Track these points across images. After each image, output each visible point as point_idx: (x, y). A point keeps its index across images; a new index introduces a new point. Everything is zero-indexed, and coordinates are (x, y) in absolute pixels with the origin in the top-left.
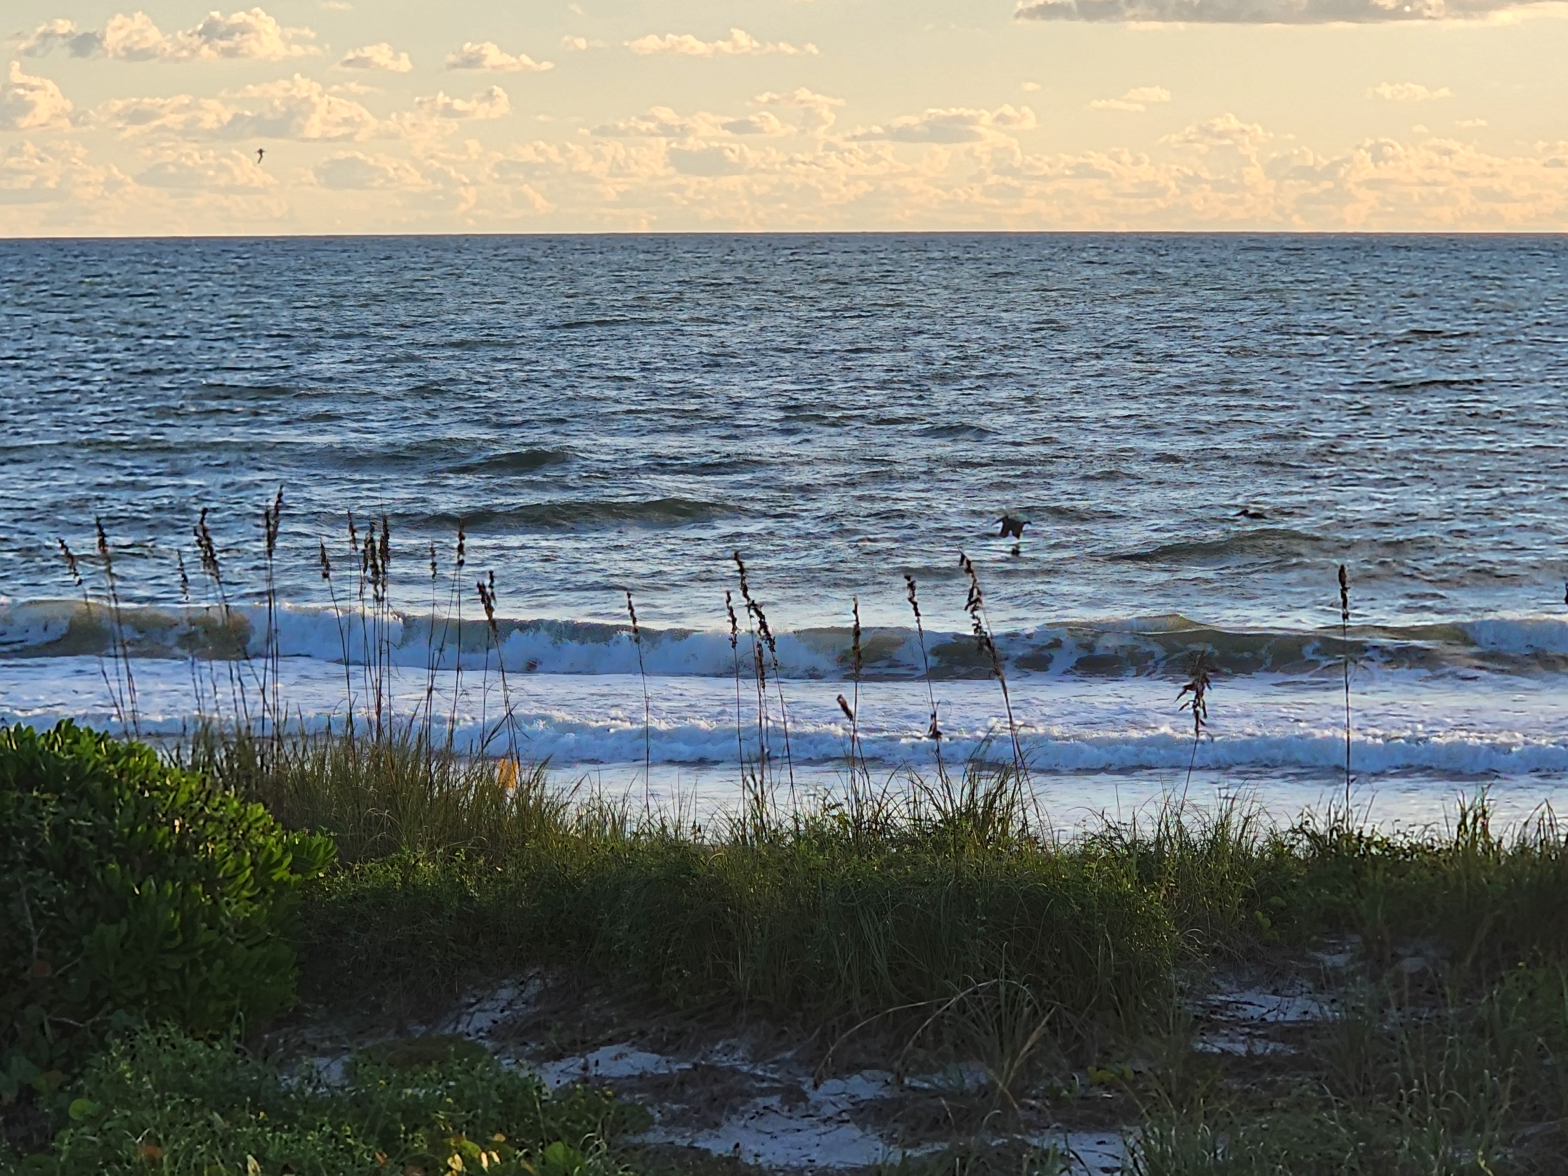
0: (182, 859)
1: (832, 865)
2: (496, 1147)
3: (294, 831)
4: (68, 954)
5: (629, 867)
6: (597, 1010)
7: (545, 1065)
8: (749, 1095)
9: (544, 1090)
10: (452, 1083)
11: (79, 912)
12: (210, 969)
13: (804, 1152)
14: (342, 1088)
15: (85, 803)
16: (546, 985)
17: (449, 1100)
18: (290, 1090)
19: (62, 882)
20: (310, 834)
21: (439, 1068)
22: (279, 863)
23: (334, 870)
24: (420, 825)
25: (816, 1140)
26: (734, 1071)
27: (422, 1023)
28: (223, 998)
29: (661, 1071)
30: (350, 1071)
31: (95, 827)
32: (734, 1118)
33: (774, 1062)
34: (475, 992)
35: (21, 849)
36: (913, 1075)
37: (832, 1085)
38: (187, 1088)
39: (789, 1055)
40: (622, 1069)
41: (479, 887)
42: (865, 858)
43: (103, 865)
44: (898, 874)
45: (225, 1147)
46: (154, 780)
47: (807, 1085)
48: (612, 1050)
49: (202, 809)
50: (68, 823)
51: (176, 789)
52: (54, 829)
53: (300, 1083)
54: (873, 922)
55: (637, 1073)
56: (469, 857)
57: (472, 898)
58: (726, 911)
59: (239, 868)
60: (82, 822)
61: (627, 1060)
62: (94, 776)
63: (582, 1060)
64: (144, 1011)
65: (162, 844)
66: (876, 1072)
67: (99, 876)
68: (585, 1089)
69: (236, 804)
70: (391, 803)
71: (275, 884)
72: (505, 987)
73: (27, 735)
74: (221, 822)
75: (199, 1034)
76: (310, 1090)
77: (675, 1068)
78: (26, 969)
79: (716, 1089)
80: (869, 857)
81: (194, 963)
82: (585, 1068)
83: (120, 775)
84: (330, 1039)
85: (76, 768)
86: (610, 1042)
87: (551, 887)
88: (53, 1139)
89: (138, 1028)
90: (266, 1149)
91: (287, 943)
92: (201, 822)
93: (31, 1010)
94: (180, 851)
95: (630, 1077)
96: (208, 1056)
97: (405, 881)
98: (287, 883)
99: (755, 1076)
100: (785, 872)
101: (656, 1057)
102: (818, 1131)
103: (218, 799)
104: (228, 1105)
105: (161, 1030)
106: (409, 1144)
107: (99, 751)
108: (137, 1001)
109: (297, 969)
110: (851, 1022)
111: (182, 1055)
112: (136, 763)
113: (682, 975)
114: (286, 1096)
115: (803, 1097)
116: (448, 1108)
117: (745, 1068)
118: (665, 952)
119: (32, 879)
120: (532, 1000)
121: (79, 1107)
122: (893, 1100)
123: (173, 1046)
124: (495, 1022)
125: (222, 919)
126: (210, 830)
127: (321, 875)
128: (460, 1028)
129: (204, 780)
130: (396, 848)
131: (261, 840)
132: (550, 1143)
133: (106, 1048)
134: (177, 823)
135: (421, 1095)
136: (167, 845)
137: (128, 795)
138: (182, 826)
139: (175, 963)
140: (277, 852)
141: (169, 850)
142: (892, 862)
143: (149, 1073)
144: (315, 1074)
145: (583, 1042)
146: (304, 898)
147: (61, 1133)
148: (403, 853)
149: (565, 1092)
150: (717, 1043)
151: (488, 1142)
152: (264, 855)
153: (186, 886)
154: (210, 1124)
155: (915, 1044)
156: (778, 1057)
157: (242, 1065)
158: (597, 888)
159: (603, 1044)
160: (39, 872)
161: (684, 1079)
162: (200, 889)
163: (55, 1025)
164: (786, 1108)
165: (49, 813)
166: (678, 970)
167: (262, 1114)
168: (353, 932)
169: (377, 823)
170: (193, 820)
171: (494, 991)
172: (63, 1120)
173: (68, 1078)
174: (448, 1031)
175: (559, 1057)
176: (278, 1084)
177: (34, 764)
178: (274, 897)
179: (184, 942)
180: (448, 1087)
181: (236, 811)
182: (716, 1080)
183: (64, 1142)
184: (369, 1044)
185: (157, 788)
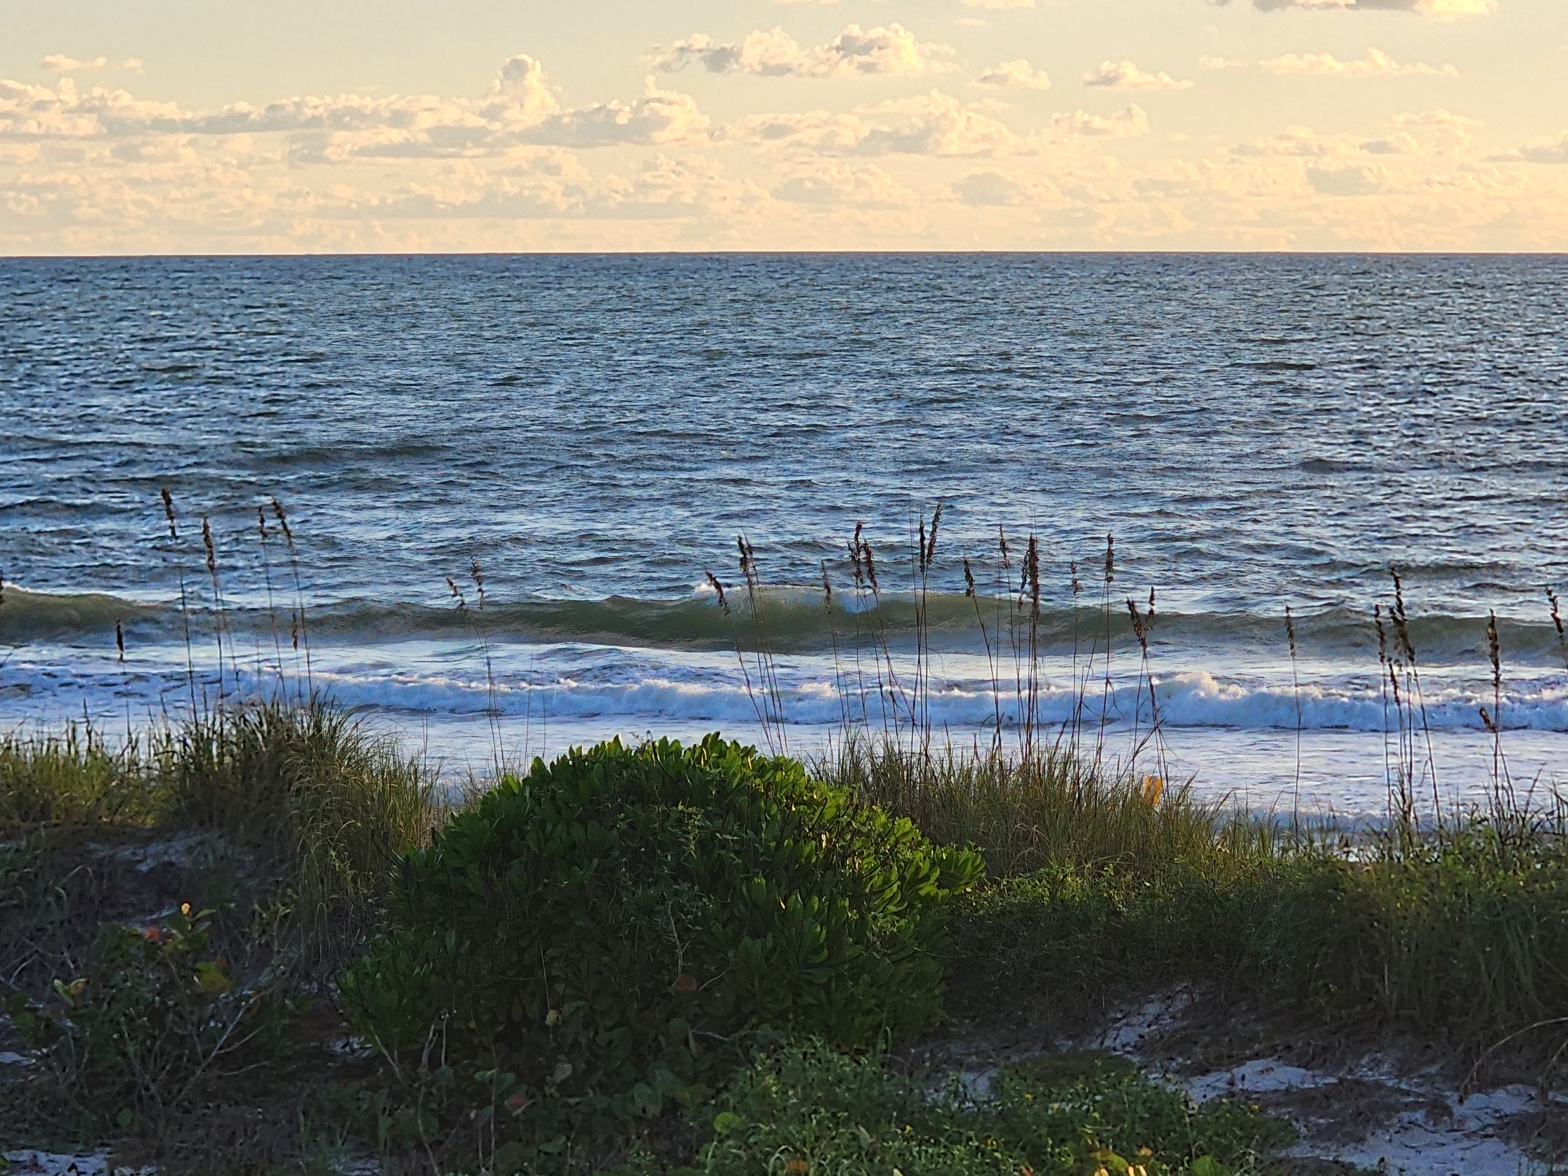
0: (829, 873)
1: (1478, 881)
2: (1144, 1161)
3: (941, 846)
4: (713, 968)
5: (1279, 882)
6: (1244, 1024)
7: (1191, 1079)
8: (1392, 1110)
9: (1191, 1104)
10: (1098, 1098)
11: (724, 926)
12: (856, 984)
13: (1449, 1166)
14: (988, 1102)
15: (731, 817)
16: (1193, 1000)
17: (1096, 1115)
18: (935, 1104)
19: (709, 898)
20: (957, 849)
21: (1086, 1084)
22: (927, 877)
23: (981, 886)
24: (1068, 841)
25: (1459, 1154)
26: (1379, 1085)
27: (1070, 1037)
28: (869, 1012)
29: (1306, 1086)
30: (996, 1086)
31: (742, 841)
32: (1379, 1132)
33: (1420, 1076)
34: (1123, 1007)
35: (666, 863)
36: (1559, 1089)
37: (1476, 1099)
38: (832, 1102)
39: (1433, 1069)
40: (1267, 1083)
41: (1127, 901)
42: (1511, 873)
43: (749, 880)
44: (1543, 889)
45: (871, 1161)
46: (801, 795)
47: (1452, 1098)
48: (1259, 1065)
49: (849, 824)
50: (713, 837)
51: (823, 803)
52: (700, 844)
53: (946, 1098)
54: (1519, 936)
55: (1283, 1087)
56: (1117, 872)
57: (1120, 913)
58: (1372, 925)
59: (887, 882)
60: (729, 837)
61: (1272, 1074)
62: (741, 789)
63: (1229, 1075)
64: (790, 1025)
65: (809, 858)
66: (1520, 1086)
67: (744, 890)
68: (1232, 1103)
69: (883, 818)
70: (1039, 819)
71: (922, 899)
72: (1152, 1002)
73: (674, 748)
74: (868, 836)
75: (844, 1049)
76: (956, 1105)
77: (1321, 1082)
78: (670, 983)
79: (1363, 1103)
80: (1515, 872)
81: (840, 977)
82: (1231, 1083)
83: (767, 789)
84: (977, 1054)
85: (723, 781)
86: (1257, 1056)
87: (1199, 902)
88: (697, 1152)
89: (784, 1042)
90: (912, 1164)
91: (934, 958)
92: (849, 837)
93: (676, 1024)
94: (827, 866)
95: (1275, 1091)
96: (853, 1070)
97: (1053, 896)
98: (934, 899)
99: (1400, 1090)
100: (1432, 887)
101: (1303, 1071)
102: (1462, 1145)
103: (866, 814)
104: (874, 1119)
105: (807, 1044)
106: (1056, 1159)
107: (745, 765)
108: (782, 1015)
109: (944, 984)
110: (1497, 1037)
111: (828, 1070)
112: (783, 779)
113: (1329, 990)
114: (932, 1110)
115: (1447, 1111)
116: (1095, 1122)
117: (1390, 1083)
118: (1311, 967)
119: (677, 893)
120: (1179, 1015)
121: (722, 1121)
122: (1538, 1114)
123: (819, 1061)
124: (1141, 1037)
125: (869, 934)
126: (858, 845)
127: (968, 890)
128: (1107, 1043)
129: (852, 794)
130: (1044, 863)
131: (909, 855)
132: (1198, 1157)
133: (752, 1062)
134: (824, 837)
135: (1068, 1109)
136: (814, 860)
137: (774, 809)
138: (829, 841)
139: (820, 977)
140: (925, 867)
141: (815, 865)
142: (1535, 878)
143: (793, 1087)
144: (961, 1089)
145: (1230, 1057)
146: (952, 913)
147: (706, 1146)
148: (1051, 867)
149: (1214, 1106)
150: (1362, 1057)
151: (1134, 1156)
152: (913, 869)
153: (832, 901)
154: (855, 1137)
155: (1559, 1060)
156: (1422, 1072)
157: (888, 1080)
158: (1245, 903)
159: (1250, 1058)
160: (685, 886)
161: (1328, 1094)
162: (847, 904)
163: (699, 1039)
164: (1431, 1123)
165: (694, 826)
166: (1327, 985)
167: (908, 1128)
168: (1001, 947)
169: (1025, 838)
170: (840, 835)
171: (1141, 1006)
172: (707, 1134)
173: (711, 1092)
174: (1095, 1046)
175: (1205, 1072)
176: (923, 1100)
177: (680, 777)
178: (921, 912)
179: (830, 956)
180: (1095, 1102)
181: (884, 825)
182: (1361, 1095)
183: (709, 1154)
184: (1015, 1059)
185: (804, 803)
